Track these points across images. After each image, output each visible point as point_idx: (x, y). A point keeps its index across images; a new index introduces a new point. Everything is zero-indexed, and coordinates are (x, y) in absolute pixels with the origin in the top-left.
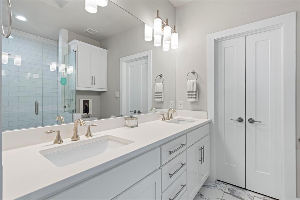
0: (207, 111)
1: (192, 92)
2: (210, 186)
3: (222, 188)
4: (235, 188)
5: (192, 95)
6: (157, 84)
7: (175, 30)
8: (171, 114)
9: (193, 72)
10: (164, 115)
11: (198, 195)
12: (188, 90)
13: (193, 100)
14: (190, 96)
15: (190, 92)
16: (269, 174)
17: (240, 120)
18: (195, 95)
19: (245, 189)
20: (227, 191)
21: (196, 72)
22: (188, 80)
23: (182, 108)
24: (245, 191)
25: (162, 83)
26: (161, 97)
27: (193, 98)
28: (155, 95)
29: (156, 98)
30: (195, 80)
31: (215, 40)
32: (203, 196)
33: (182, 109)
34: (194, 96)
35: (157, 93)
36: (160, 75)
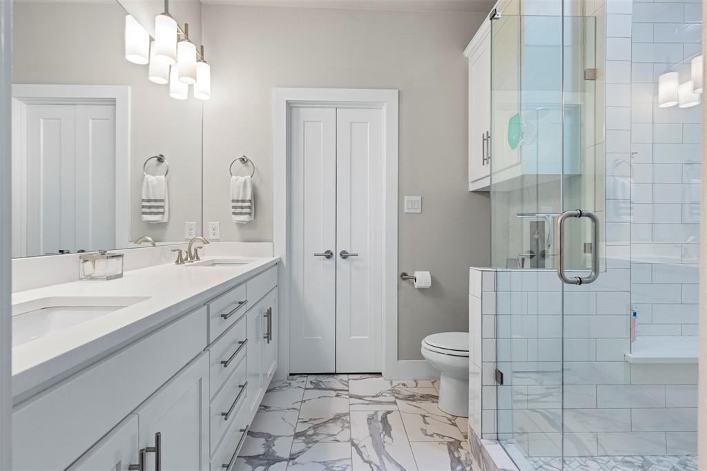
0: (272, 242)
1: (243, 201)
2: (280, 387)
3: (300, 385)
4: (321, 378)
5: (242, 208)
6: (149, 178)
7: (202, 55)
8: (196, 250)
9: (243, 159)
10: (180, 252)
11: (260, 409)
12: (233, 196)
13: (245, 218)
14: (238, 210)
15: (238, 201)
16: (367, 337)
17: (329, 255)
18: (250, 207)
19: (336, 374)
20: (309, 386)
21: (251, 159)
22: (232, 175)
23: (217, 237)
24: (335, 376)
25: (163, 176)
26: (161, 210)
27: (246, 214)
28: (143, 207)
29: (145, 213)
30: (250, 177)
31: (288, 103)
32: (270, 407)
33: (217, 240)
34: (248, 210)
35: (149, 201)
36: (157, 155)
